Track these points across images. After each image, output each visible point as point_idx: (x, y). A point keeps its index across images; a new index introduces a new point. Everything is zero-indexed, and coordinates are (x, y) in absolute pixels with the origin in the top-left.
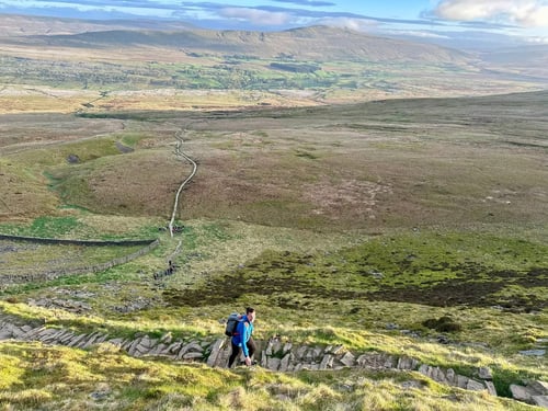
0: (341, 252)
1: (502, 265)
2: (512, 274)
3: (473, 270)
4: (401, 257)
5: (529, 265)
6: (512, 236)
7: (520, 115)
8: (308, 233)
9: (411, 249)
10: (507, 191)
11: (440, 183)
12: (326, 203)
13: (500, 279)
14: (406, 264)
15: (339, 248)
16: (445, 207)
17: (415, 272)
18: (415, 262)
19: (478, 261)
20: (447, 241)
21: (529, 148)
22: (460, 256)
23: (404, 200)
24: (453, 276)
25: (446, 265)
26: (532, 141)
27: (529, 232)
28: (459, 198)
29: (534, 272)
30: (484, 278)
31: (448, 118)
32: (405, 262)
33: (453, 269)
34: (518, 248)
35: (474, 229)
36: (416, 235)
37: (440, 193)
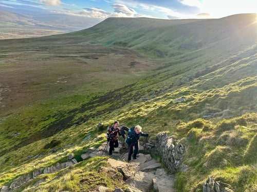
1: (72, 108)
2: (76, 110)
3: (61, 114)
4: (27, 121)
5: (81, 104)
6: (72, 95)
7: (58, 44)
9: (31, 115)
10: (64, 77)
11: (35, 80)
13: (73, 114)
14: (30, 123)
16: (40, 91)
17: (36, 125)
18: (35, 120)
19: (62, 109)
20: (46, 105)
21: (66, 58)
22: (54, 110)
23: (19, 92)
24: (54, 120)
25: (49, 116)
26: (66, 55)
27: (77, 92)
28: (45, 85)
29: (83, 106)
30: (67, 116)
31: (27, 48)
32: (30, 122)
33: (53, 117)
34: (75, 99)
35: (56, 97)
36: (31, 108)
37: (36, 85)
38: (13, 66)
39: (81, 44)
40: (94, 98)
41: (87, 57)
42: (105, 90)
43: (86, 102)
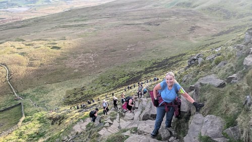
0: (92, 82)
1: (139, 70)
2: (141, 72)
3: (132, 74)
4: (111, 77)
5: (144, 67)
6: (138, 60)
7: (125, 10)
8: (77, 80)
9: (113, 73)
10: (132, 45)
11: (112, 47)
12: (77, 66)
13: (140, 74)
14: (114, 78)
15: (91, 81)
16: (116, 56)
17: (118, 80)
19: (132, 71)
20: (122, 67)
22: (127, 71)
23: (103, 57)
24: (128, 77)
25: (125, 75)
27: (142, 57)
28: (119, 51)
29: (146, 69)
30: (136, 75)
31: (100, 16)
33: (127, 76)
34: (141, 63)
35: (127, 61)
36: (112, 68)
37: (113, 51)
38: (96, 36)
39: (144, 8)
40: (154, 64)
41: (150, 24)
42: (163, 57)
43: (148, 66)
